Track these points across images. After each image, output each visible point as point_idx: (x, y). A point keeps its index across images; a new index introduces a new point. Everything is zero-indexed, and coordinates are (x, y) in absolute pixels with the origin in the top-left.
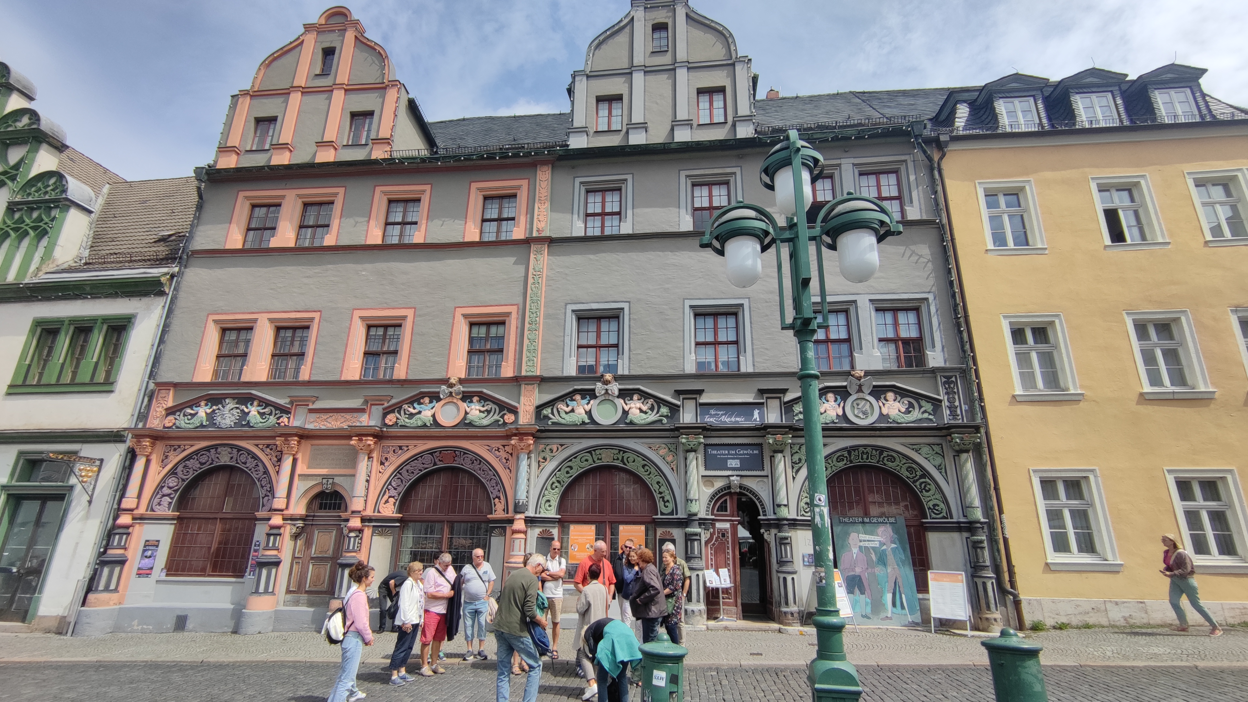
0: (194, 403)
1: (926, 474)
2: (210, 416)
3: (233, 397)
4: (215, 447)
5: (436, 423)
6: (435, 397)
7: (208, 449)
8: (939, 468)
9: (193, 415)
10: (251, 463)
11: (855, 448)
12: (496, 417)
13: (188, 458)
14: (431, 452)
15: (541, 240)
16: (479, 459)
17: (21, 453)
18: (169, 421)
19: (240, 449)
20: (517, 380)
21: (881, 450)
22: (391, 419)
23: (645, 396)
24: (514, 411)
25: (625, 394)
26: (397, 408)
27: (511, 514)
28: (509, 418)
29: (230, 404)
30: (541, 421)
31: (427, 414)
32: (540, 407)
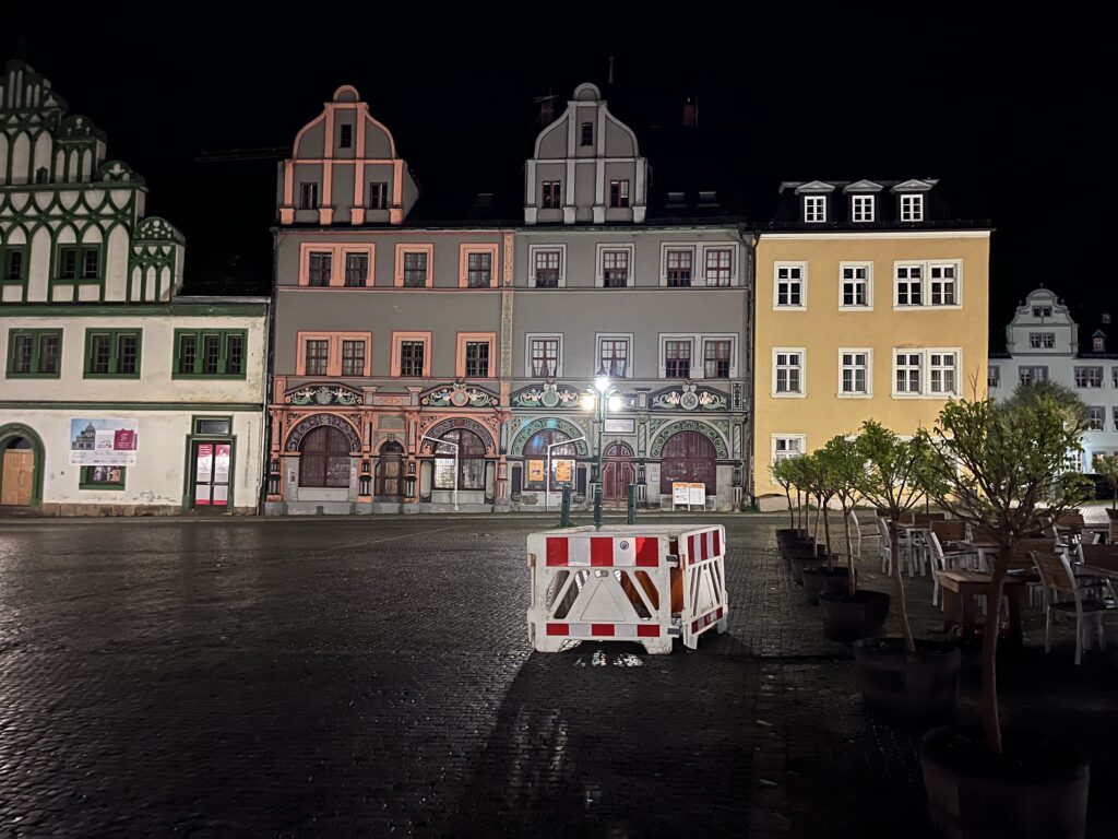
0: (301, 389)
1: (718, 436)
2: (313, 397)
3: (325, 386)
4: (320, 415)
5: (452, 405)
6: (450, 389)
7: (315, 416)
8: (727, 434)
9: (303, 397)
10: (342, 425)
11: (684, 422)
12: (487, 401)
13: (304, 421)
14: (450, 420)
15: (509, 288)
16: (479, 425)
17: (194, 416)
18: (288, 400)
19: (334, 417)
20: (498, 379)
21: (697, 423)
22: (425, 401)
23: (571, 391)
24: (497, 398)
25: (561, 390)
26: (428, 395)
27: (498, 456)
28: (495, 402)
29: (326, 390)
30: (513, 404)
31: (446, 399)
32: (512, 396)
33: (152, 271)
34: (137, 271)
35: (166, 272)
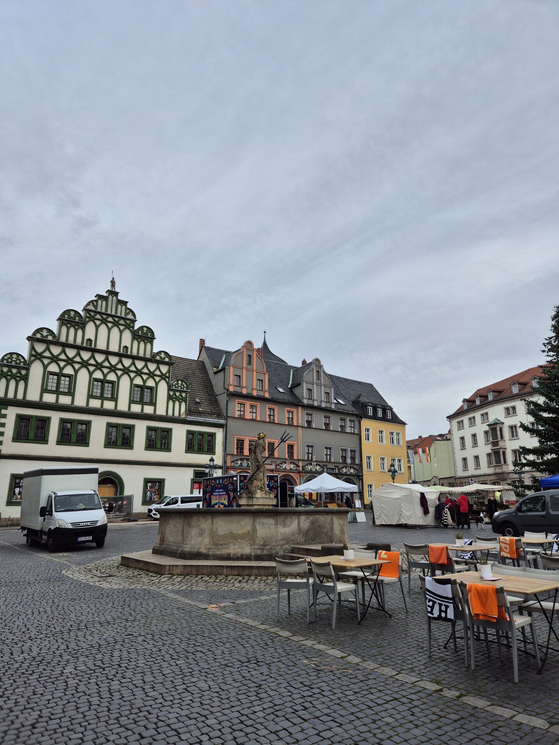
0: (237, 460)
2: (241, 464)
3: (246, 459)
5: (286, 469)
6: (285, 463)
9: (237, 463)
11: (347, 478)
12: (296, 468)
14: (284, 475)
15: (300, 426)
16: (292, 477)
17: (194, 470)
18: (232, 464)
20: (299, 460)
22: (278, 467)
23: (319, 465)
24: (299, 466)
25: (317, 465)
26: (278, 465)
28: (298, 468)
29: (245, 461)
30: (303, 469)
31: (284, 466)
32: (303, 467)
33: (177, 403)
34: (171, 403)
35: (183, 404)
